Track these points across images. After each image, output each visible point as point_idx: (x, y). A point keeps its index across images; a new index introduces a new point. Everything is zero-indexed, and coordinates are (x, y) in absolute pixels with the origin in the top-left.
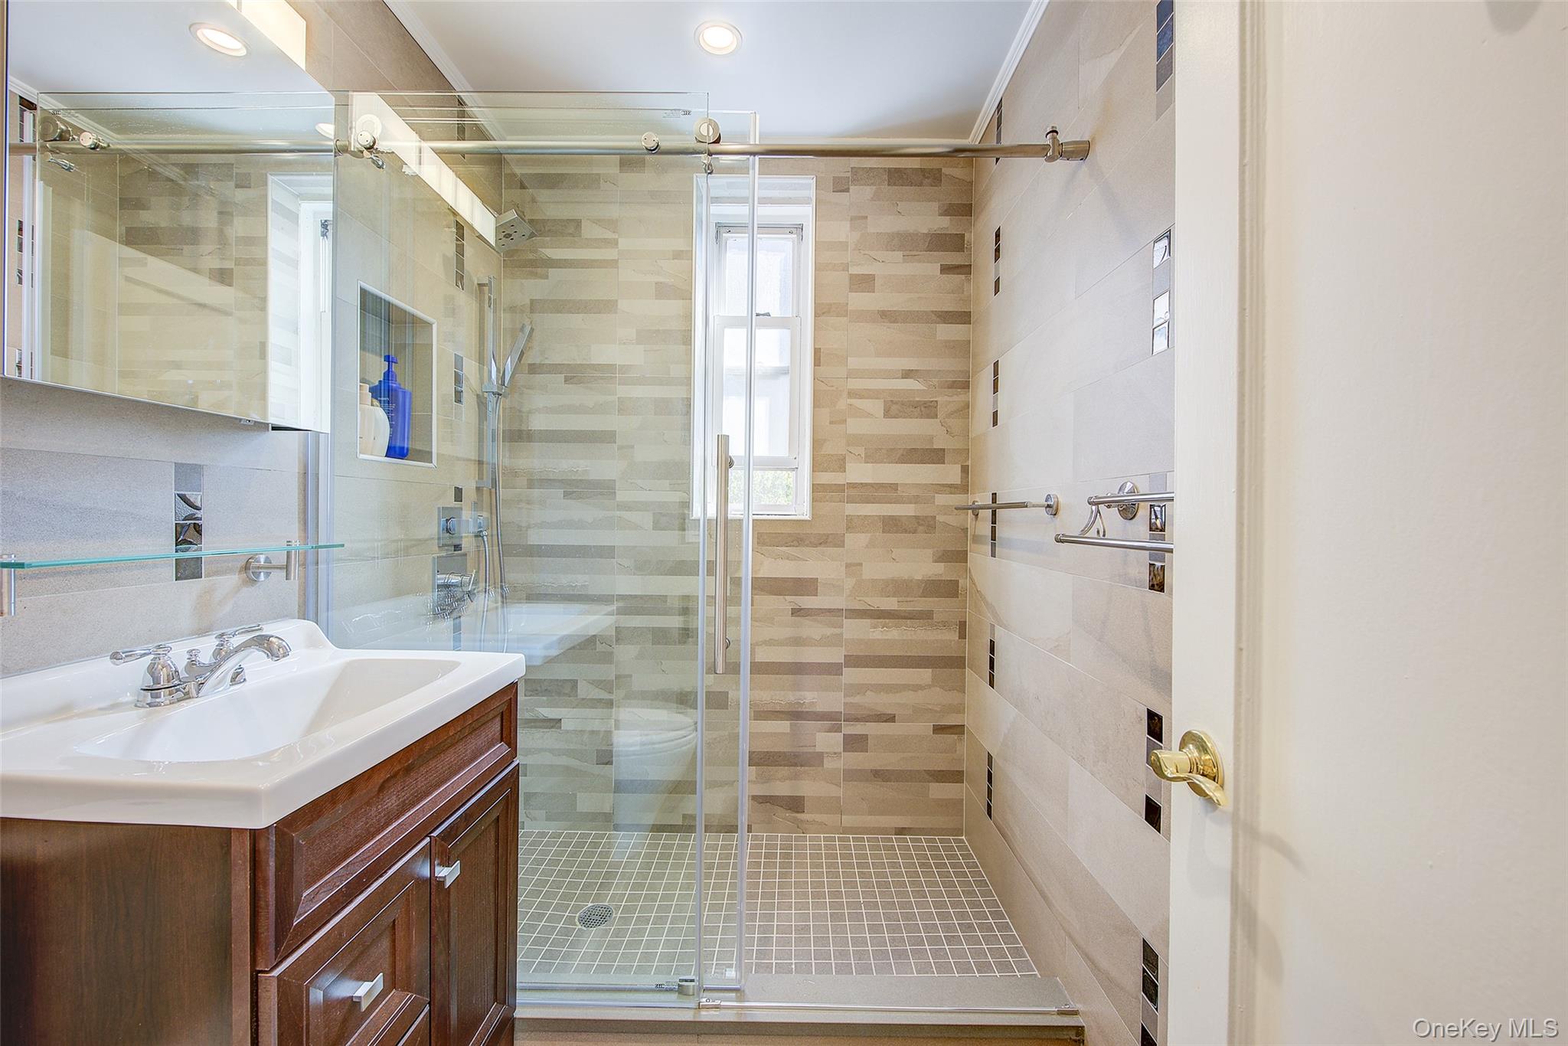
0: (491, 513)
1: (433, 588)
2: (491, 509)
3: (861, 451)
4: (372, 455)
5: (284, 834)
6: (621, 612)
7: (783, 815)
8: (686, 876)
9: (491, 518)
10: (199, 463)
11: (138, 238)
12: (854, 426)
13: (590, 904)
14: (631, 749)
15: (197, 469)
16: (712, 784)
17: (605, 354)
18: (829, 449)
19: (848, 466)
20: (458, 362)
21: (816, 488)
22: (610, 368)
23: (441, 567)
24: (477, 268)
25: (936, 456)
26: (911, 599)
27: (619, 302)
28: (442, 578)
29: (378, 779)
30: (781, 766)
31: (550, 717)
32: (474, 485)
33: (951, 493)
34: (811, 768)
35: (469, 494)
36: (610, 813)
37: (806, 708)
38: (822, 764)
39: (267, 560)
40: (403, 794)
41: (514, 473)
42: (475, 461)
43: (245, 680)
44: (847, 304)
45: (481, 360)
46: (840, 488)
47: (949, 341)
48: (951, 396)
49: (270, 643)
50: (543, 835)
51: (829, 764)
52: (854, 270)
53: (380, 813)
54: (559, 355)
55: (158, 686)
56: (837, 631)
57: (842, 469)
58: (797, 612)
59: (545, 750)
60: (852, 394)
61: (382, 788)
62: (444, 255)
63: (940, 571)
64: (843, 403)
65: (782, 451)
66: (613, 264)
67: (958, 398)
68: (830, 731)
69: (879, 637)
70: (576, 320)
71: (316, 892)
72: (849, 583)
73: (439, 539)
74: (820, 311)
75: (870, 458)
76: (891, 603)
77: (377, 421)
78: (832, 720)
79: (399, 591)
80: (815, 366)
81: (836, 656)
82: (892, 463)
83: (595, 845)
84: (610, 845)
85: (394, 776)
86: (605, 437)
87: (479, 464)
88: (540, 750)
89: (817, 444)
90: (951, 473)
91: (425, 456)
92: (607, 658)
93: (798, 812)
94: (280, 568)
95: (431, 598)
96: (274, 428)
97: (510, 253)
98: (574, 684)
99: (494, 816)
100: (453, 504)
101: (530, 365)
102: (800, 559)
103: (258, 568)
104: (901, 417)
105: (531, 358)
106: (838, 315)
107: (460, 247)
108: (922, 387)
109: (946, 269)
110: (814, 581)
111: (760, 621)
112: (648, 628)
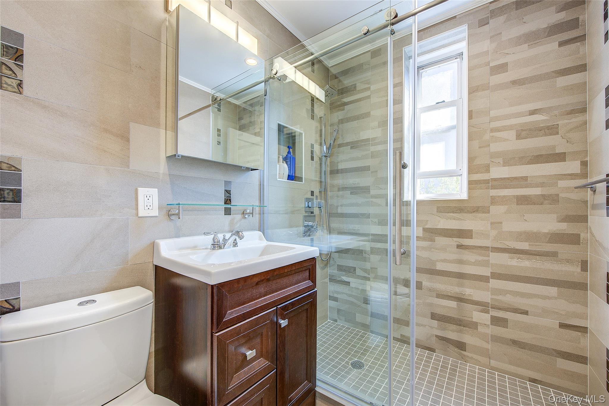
0: (325, 201)
1: (303, 226)
3: (500, 160)
4: (283, 179)
5: (220, 289)
6: (373, 241)
7: (453, 350)
8: (399, 362)
12: (495, 147)
13: (356, 359)
14: (378, 300)
15: (230, 182)
17: (365, 135)
18: (478, 162)
19: (491, 169)
20: (312, 146)
21: (470, 183)
22: (368, 140)
23: (306, 219)
24: (319, 111)
25: (560, 157)
26: (539, 244)
27: (371, 113)
28: (306, 223)
29: (256, 280)
30: (451, 324)
31: (346, 281)
32: (318, 191)
33: (572, 179)
34: (470, 329)
35: (316, 193)
36: (369, 325)
37: (466, 297)
38: (476, 328)
39: (249, 212)
40: (266, 288)
41: (333, 186)
44: (489, 83)
45: (321, 144)
46: (486, 182)
47: (567, 86)
48: (570, 119)
50: (344, 327)
51: (480, 329)
52: (492, 65)
53: (257, 293)
54: (349, 138)
55: (215, 244)
56: (487, 258)
57: (488, 171)
58: (459, 246)
59: (345, 293)
60: (492, 130)
61: (257, 284)
62: (307, 109)
63: (563, 227)
64: (487, 137)
65: (452, 166)
66: (369, 97)
67: (577, 119)
68: (482, 311)
69: (515, 264)
70: (354, 124)
71: (232, 313)
72: (493, 233)
73: (305, 209)
74: (472, 91)
75: (506, 163)
76: (525, 246)
77: (285, 168)
78: (484, 307)
79: (291, 226)
80: (469, 119)
81: (486, 272)
82: (523, 164)
83: (363, 337)
84: (369, 339)
85: (262, 281)
86: (366, 169)
87: (320, 182)
88: (343, 293)
89: (471, 159)
90: (572, 167)
91: (300, 179)
92: (367, 260)
93: (462, 350)
94: (251, 214)
95: (302, 229)
96: (251, 169)
97: (331, 104)
98: (355, 269)
99: (306, 307)
100: (310, 196)
101: (338, 144)
102: (461, 219)
103: (246, 213)
104: (529, 138)
105: (339, 141)
106: (483, 90)
107: (313, 105)
108: (546, 118)
109: (562, 44)
110: (471, 231)
111: (439, 250)
112: (384, 248)
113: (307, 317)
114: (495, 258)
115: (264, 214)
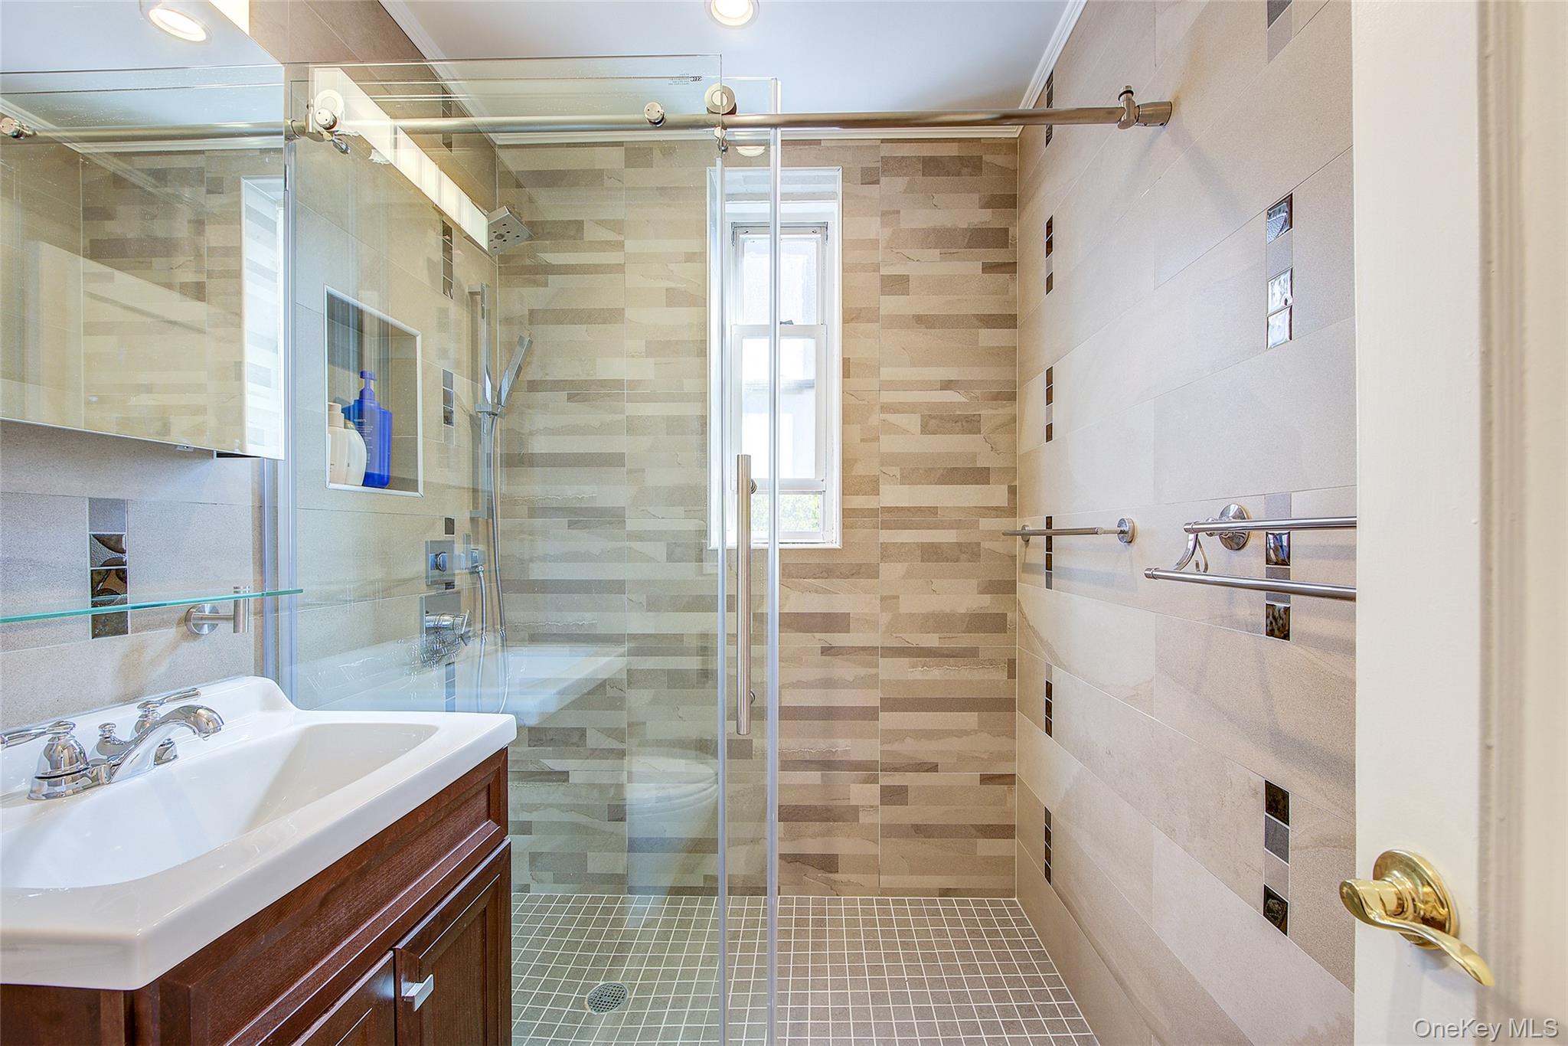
0: (488, 546)
1: (421, 633)
2: (488, 542)
3: (896, 471)
4: (345, 484)
6: (632, 653)
7: (814, 876)
9: (489, 550)
10: (122, 498)
11: (102, 251)
12: (889, 444)
13: (601, 983)
15: (118, 505)
16: (735, 842)
17: (614, 367)
18: (860, 470)
19: (881, 488)
20: (448, 378)
21: (847, 514)
22: (618, 383)
23: (430, 607)
24: (469, 274)
25: (980, 476)
26: (954, 635)
27: (626, 311)
28: (431, 620)
29: (320, 892)
30: (811, 821)
31: (557, 769)
32: (468, 515)
33: (997, 517)
34: (845, 823)
35: (462, 524)
36: (623, 875)
37: (838, 757)
38: (857, 819)
39: (214, 610)
40: (356, 903)
41: (511, 501)
42: (468, 488)
43: (176, 756)
44: (879, 308)
45: (474, 377)
46: (873, 513)
47: (993, 348)
48: (996, 409)
49: (197, 716)
50: (550, 899)
51: (864, 818)
52: (883, 271)
53: (322, 933)
54: (563, 369)
55: (58, 772)
56: (873, 671)
57: (876, 492)
58: (826, 651)
59: (551, 806)
60: (886, 408)
61: (324, 902)
62: (429, 259)
63: (985, 603)
64: (875, 419)
65: (807, 473)
66: (619, 268)
67: (1003, 411)
68: (866, 781)
69: (919, 677)
70: (579, 332)
72: (885, 618)
73: (427, 577)
74: (850, 316)
75: (908, 478)
76: (932, 641)
77: (353, 447)
78: (867, 770)
79: (380, 637)
80: (843, 377)
81: (871, 698)
82: (931, 483)
83: (610, 911)
84: (624, 911)
85: (343, 884)
86: (613, 461)
87: (473, 492)
88: (546, 806)
89: (847, 464)
90: (996, 494)
91: (411, 484)
92: (617, 704)
93: (831, 872)
94: (227, 619)
95: (418, 643)
96: (220, 456)
97: (505, 259)
98: (582, 733)
99: (482, 905)
100: (444, 537)
101: (529, 382)
102: (830, 592)
103: (202, 619)
104: (940, 433)
105: (529, 374)
106: (870, 321)
107: (447, 249)
108: (963, 400)
109: (988, 268)
110: (846, 616)
111: (787, 661)
112: (663, 670)
113: (484, 936)
114: (893, 670)
115: (277, 610)
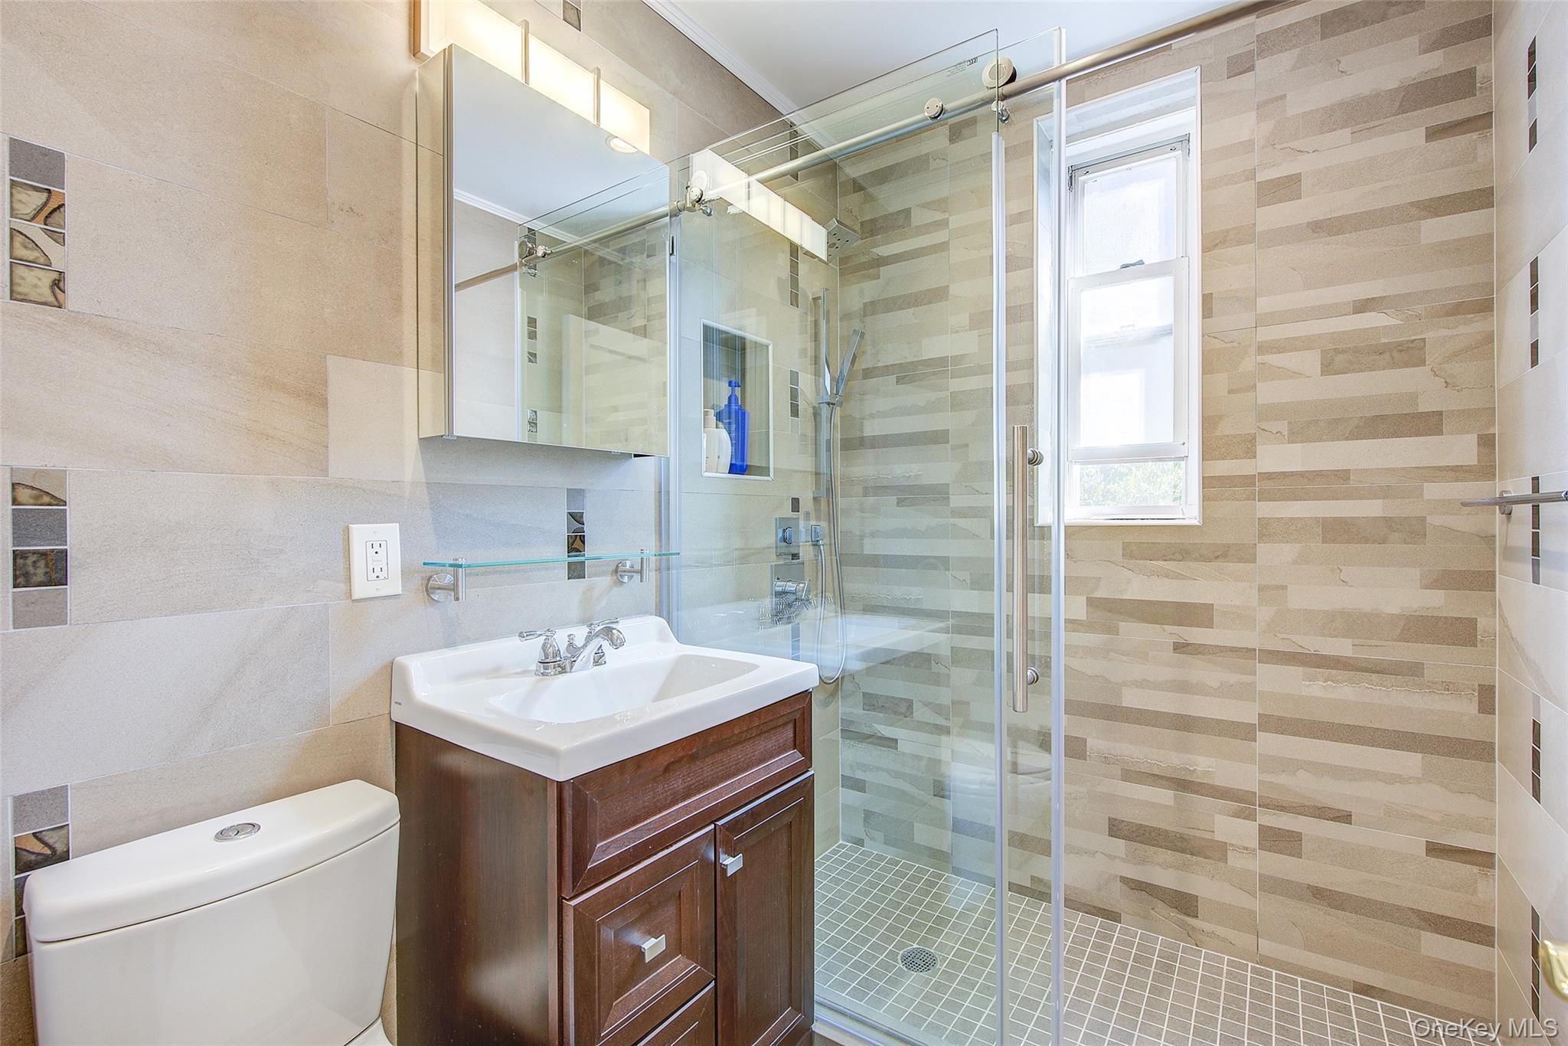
0: (829, 523)
1: (772, 594)
2: (829, 519)
3: (1283, 426)
4: (717, 472)
5: (579, 790)
6: (958, 630)
7: (1162, 912)
8: (1027, 950)
9: (829, 526)
10: (582, 488)
12: (1269, 393)
13: (915, 946)
14: (972, 787)
15: (580, 492)
16: (1070, 849)
17: (934, 348)
18: (1227, 428)
19: (1259, 449)
20: (794, 377)
21: (1207, 482)
22: (942, 361)
23: (778, 574)
24: (811, 283)
25: (1429, 424)
26: (1378, 643)
27: (951, 288)
28: (780, 586)
29: (665, 760)
30: (1161, 847)
31: (887, 735)
32: (811, 496)
33: (1457, 480)
34: (1207, 860)
35: (806, 504)
36: (948, 853)
37: (1197, 778)
38: (1224, 859)
39: (632, 567)
41: (849, 482)
42: (811, 472)
43: (605, 662)
44: (1255, 224)
45: (817, 372)
46: (1248, 481)
47: (1447, 243)
48: (1454, 327)
49: (612, 634)
50: (880, 858)
51: (1235, 860)
52: (1263, 176)
53: (666, 792)
54: (893, 354)
55: (548, 661)
56: (1248, 679)
57: (1251, 454)
58: (1180, 647)
59: (883, 770)
60: (1264, 348)
61: (667, 770)
62: (779, 279)
63: (1437, 602)
64: (1248, 364)
65: (1164, 435)
66: (943, 247)
67: (1470, 328)
68: (1237, 815)
69: (1319, 694)
70: (907, 316)
71: (608, 846)
72: (1265, 614)
73: (777, 547)
74: (1211, 243)
75: (1297, 435)
76: (1341, 647)
77: (723, 438)
78: (1243, 803)
79: (739, 597)
80: (1203, 318)
81: (1248, 713)
82: (1338, 439)
83: (933, 884)
84: (947, 889)
85: (679, 761)
86: (938, 438)
87: (816, 474)
88: (879, 769)
89: (1208, 423)
90: (1461, 449)
91: (764, 471)
92: (937, 680)
93: (1188, 915)
94: (637, 572)
95: (768, 603)
96: (635, 456)
97: (843, 261)
98: (910, 704)
99: (786, 820)
100: (790, 514)
101: (864, 370)
102: (1185, 578)
103: (624, 571)
104: (1354, 371)
105: (865, 363)
106: (1239, 243)
107: (794, 267)
108: (1394, 322)
109: (1434, 133)
110: (1210, 607)
111: (1128, 655)
112: (987, 651)
113: (790, 846)
114: (1272, 679)
115: (669, 569)
